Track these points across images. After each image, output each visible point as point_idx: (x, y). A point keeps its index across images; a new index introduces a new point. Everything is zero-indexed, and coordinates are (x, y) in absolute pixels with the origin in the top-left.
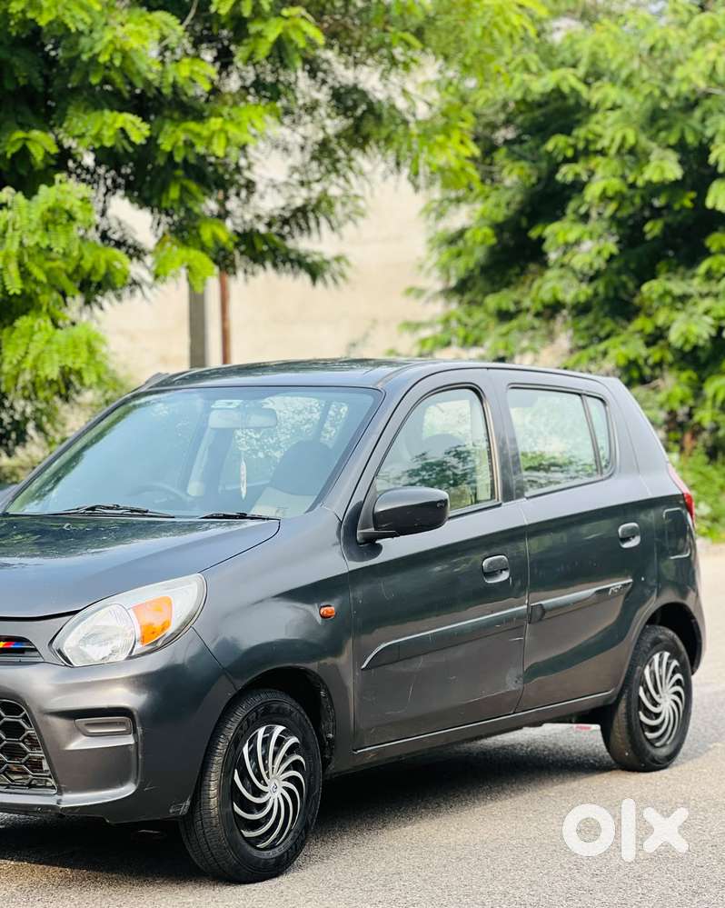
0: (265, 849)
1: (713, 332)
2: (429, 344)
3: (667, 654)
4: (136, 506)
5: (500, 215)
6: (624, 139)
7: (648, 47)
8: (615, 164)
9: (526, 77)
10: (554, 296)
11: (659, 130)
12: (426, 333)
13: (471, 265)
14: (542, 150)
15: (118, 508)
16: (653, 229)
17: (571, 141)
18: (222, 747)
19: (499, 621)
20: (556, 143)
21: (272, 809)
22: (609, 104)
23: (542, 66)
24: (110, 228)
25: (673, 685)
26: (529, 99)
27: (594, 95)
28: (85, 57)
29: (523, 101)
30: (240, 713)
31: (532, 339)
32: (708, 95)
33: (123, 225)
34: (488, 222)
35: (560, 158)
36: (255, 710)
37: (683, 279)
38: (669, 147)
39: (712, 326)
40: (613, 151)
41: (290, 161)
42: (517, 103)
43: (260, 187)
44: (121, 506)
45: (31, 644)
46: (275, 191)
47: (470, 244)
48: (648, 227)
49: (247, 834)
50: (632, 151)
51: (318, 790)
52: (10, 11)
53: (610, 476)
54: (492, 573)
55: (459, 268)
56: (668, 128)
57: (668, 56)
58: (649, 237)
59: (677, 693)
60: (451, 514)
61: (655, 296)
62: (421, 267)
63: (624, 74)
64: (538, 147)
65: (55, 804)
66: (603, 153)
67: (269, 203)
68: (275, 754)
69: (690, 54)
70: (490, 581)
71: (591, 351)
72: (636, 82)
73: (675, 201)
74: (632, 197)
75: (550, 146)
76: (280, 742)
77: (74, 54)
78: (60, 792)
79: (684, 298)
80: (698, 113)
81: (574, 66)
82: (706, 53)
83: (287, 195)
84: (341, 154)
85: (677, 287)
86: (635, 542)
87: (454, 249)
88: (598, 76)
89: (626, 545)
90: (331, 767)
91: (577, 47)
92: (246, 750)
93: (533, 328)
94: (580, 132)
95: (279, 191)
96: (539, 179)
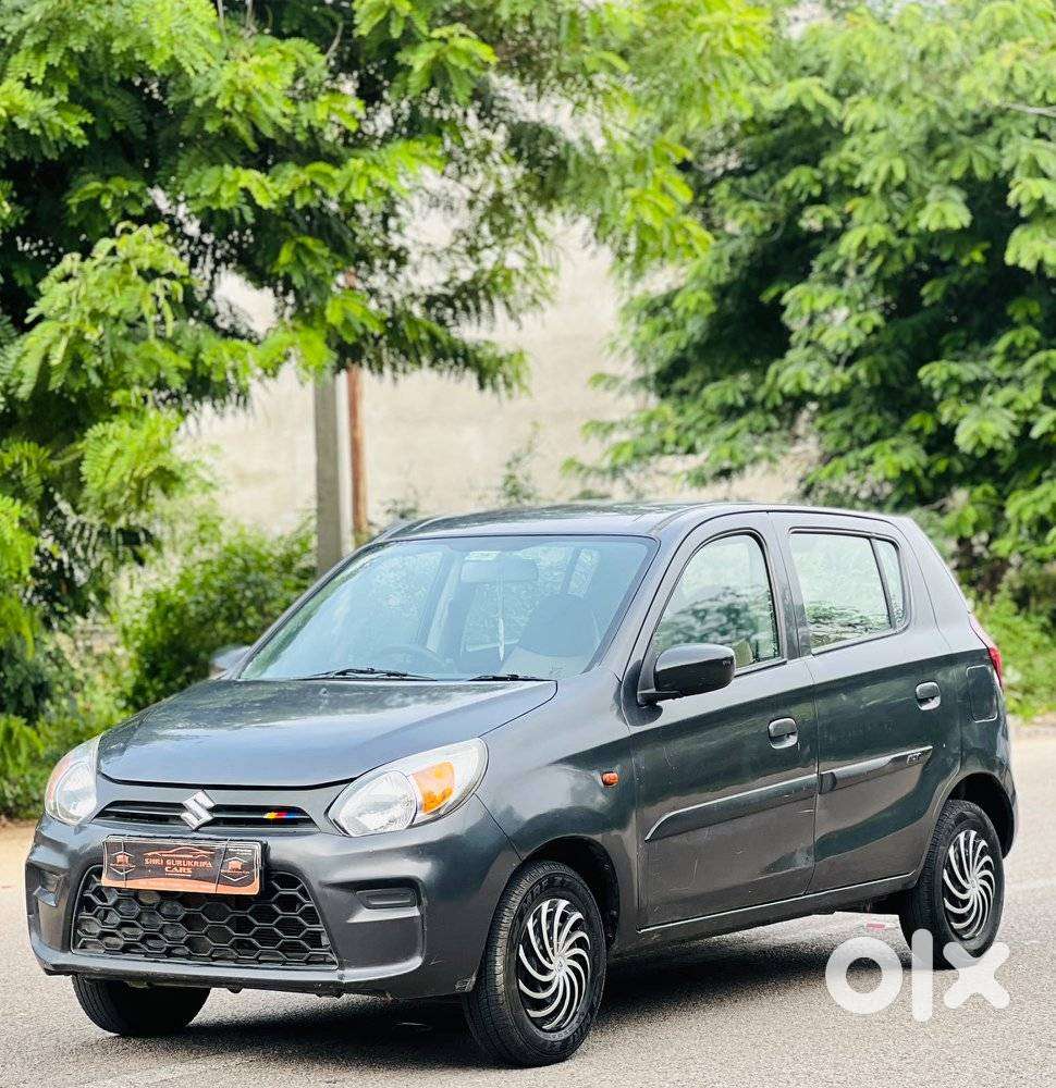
0: (551, 1031)
1: (1016, 431)
2: (627, 453)
3: (973, 833)
4: (392, 670)
5: (723, 274)
6: (891, 173)
7: (918, 52)
8: (880, 207)
9: (756, 90)
10: (798, 384)
11: (938, 159)
12: (619, 436)
13: (683, 345)
14: (779, 186)
15: (372, 671)
16: (931, 292)
17: (818, 174)
18: (507, 920)
19: (787, 791)
20: (799, 178)
21: (557, 989)
22: (868, 127)
23: (776, 74)
24: (217, 314)
25: (982, 869)
26: (759, 119)
27: (849, 114)
28: (198, 102)
29: (753, 120)
30: (525, 885)
31: (769, 443)
32: (1003, 113)
33: (234, 310)
34: (705, 284)
35: (803, 198)
36: (539, 882)
37: (975, 360)
38: (952, 183)
39: (1015, 423)
40: (876, 189)
41: (456, 223)
42: (743, 124)
43: (414, 256)
44: (376, 669)
45: (306, 814)
46: (434, 261)
47: (680, 313)
48: (925, 291)
49: (533, 1014)
50: (902, 188)
51: (602, 972)
52: (113, 51)
53: (905, 629)
54: (779, 738)
55: (667, 347)
56: (950, 155)
57: (947, 63)
58: (927, 302)
59: (986, 878)
60: (737, 672)
61: (936, 384)
62: (613, 346)
63: (888, 86)
64: (772, 182)
65: (337, 979)
66: (862, 191)
67: (427, 277)
68: (560, 930)
69: (978, 59)
70: (777, 747)
71: (851, 459)
72: (905, 97)
73: (962, 256)
74: (902, 248)
75: (789, 181)
76: (564, 918)
77: (186, 97)
78: (342, 966)
79: (977, 386)
80: (992, 137)
81: (820, 74)
82: (999, 57)
83: (450, 265)
84: (519, 212)
85: (969, 371)
86: (934, 704)
87: (658, 321)
88: (854, 88)
89: (925, 708)
90: (615, 946)
91: (823, 47)
92: (530, 925)
93: (769, 429)
94: (831, 161)
95: (439, 260)
96: (775, 226)
